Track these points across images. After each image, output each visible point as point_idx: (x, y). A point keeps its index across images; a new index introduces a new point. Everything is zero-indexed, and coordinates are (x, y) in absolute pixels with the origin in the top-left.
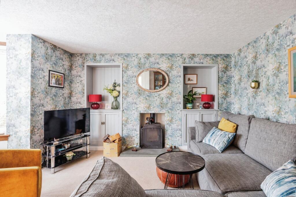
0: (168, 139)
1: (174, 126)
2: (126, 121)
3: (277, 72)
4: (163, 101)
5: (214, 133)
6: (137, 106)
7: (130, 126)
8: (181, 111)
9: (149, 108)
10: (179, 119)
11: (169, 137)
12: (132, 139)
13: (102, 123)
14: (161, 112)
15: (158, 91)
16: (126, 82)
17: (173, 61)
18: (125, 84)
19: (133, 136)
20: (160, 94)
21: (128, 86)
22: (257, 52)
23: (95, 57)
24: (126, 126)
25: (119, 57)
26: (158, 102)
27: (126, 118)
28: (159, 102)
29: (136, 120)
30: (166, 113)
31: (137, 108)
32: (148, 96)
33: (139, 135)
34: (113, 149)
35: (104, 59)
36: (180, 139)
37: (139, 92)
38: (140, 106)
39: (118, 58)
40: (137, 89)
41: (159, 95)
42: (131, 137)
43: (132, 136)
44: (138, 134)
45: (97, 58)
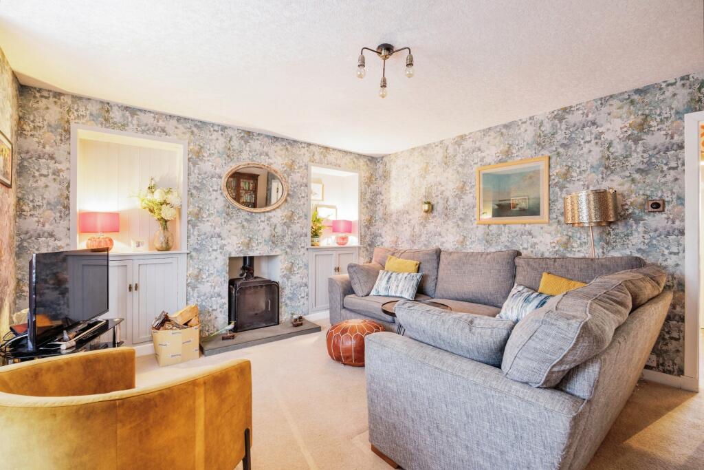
0: (286, 304)
1: (296, 279)
2: (197, 277)
3: (459, 193)
4: (276, 230)
5: (390, 278)
6: (223, 241)
7: (205, 288)
8: (307, 249)
9: (248, 245)
10: (305, 265)
11: (288, 302)
12: (210, 315)
13: (130, 288)
14: (272, 254)
15: (268, 212)
16: (195, 187)
17: (294, 154)
18: (194, 191)
19: (213, 310)
20: (271, 217)
21: (202, 195)
22: (427, 163)
23: (108, 111)
24: (196, 289)
25: (180, 126)
26: (267, 234)
27: (197, 270)
28: (269, 233)
29: (221, 273)
30: (281, 255)
31: (222, 247)
32: (246, 220)
33: (227, 306)
34: (190, 341)
35: (135, 122)
36: (306, 302)
37: (228, 210)
38: (230, 241)
39: (176, 128)
40: (223, 205)
41: (269, 219)
42: (209, 312)
43: (210, 309)
44: (225, 304)
45: (112, 115)
